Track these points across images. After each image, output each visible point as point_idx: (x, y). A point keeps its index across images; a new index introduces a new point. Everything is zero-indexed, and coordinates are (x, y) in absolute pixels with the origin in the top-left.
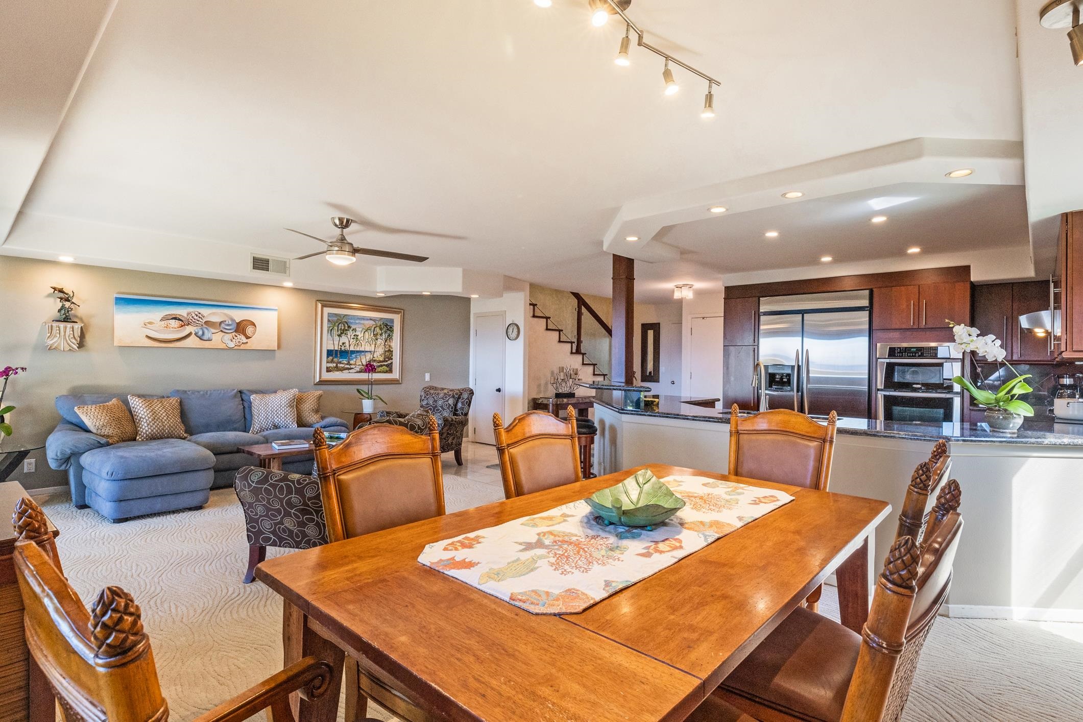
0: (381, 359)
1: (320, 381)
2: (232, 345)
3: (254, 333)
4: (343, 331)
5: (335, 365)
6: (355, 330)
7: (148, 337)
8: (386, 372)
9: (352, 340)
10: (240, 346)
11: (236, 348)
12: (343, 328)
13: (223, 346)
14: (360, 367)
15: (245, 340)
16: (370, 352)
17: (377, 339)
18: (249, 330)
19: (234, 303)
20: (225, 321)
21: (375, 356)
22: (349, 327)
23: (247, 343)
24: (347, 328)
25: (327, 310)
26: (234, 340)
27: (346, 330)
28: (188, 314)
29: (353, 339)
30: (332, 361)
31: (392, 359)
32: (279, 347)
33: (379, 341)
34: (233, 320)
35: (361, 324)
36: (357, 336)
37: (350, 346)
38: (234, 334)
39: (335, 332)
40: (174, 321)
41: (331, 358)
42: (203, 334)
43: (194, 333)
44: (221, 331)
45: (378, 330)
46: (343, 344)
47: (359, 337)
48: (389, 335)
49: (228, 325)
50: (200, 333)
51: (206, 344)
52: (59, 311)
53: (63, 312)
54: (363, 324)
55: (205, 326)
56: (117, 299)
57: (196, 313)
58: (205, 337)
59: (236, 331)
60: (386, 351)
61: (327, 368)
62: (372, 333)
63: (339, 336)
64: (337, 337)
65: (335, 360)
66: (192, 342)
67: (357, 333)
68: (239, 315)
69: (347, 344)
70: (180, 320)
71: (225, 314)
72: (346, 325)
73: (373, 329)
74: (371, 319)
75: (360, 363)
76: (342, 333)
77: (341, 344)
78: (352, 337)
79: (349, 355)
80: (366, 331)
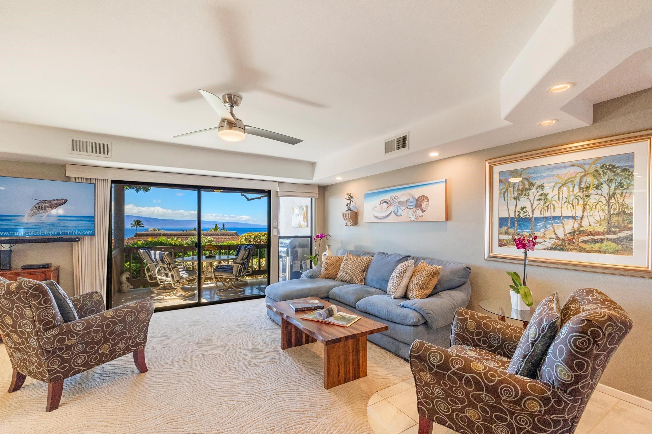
0: (600, 229)
1: (489, 257)
2: (413, 218)
3: (427, 207)
4: (522, 191)
5: (510, 237)
6: (542, 187)
7: (375, 216)
8: (615, 252)
9: (536, 203)
10: (418, 219)
11: (416, 220)
12: (521, 187)
13: (408, 220)
14: (552, 241)
15: (421, 214)
16: (574, 217)
17: (588, 196)
18: (424, 204)
19: (414, 183)
20: (409, 199)
21: (583, 224)
22: (531, 184)
23: (423, 216)
24: (527, 187)
25: (497, 169)
26: (414, 214)
27: (527, 189)
28: (391, 197)
29: (539, 200)
30: (507, 233)
31: (631, 229)
32: (448, 218)
33: (592, 200)
34: (414, 198)
35: (554, 176)
36: (546, 195)
37: (533, 211)
38: (415, 209)
39: (510, 195)
40: (384, 204)
41: (504, 228)
42: (398, 211)
43: (393, 211)
44: (407, 208)
45: (590, 179)
46: (523, 208)
47: (549, 197)
48: (621, 185)
49: (411, 202)
50: (396, 211)
51: (399, 219)
52: (347, 205)
53: (348, 205)
54: (557, 176)
55: (398, 205)
56: (365, 194)
57: (395, 196)
58: (398, 214)
59: (416, 207)
60: (610, 215)
61: (500, 241)
62: (577, 188)
63: (515, 198)
64: (513, 201)
65: (511, 231)
66: (392, 218)
67: (545, 191)
68: (417, 193)
69: (529, 209)
70: (387, 203)
71: (410, 194)
72: (526, 183)
73: (577, 180)
74: (572, 165)
75: (554, 236)
76: (519, 195)
77: (518, 208)
78: (537, 197)
79: (532, 224)
80: (564, 185)
